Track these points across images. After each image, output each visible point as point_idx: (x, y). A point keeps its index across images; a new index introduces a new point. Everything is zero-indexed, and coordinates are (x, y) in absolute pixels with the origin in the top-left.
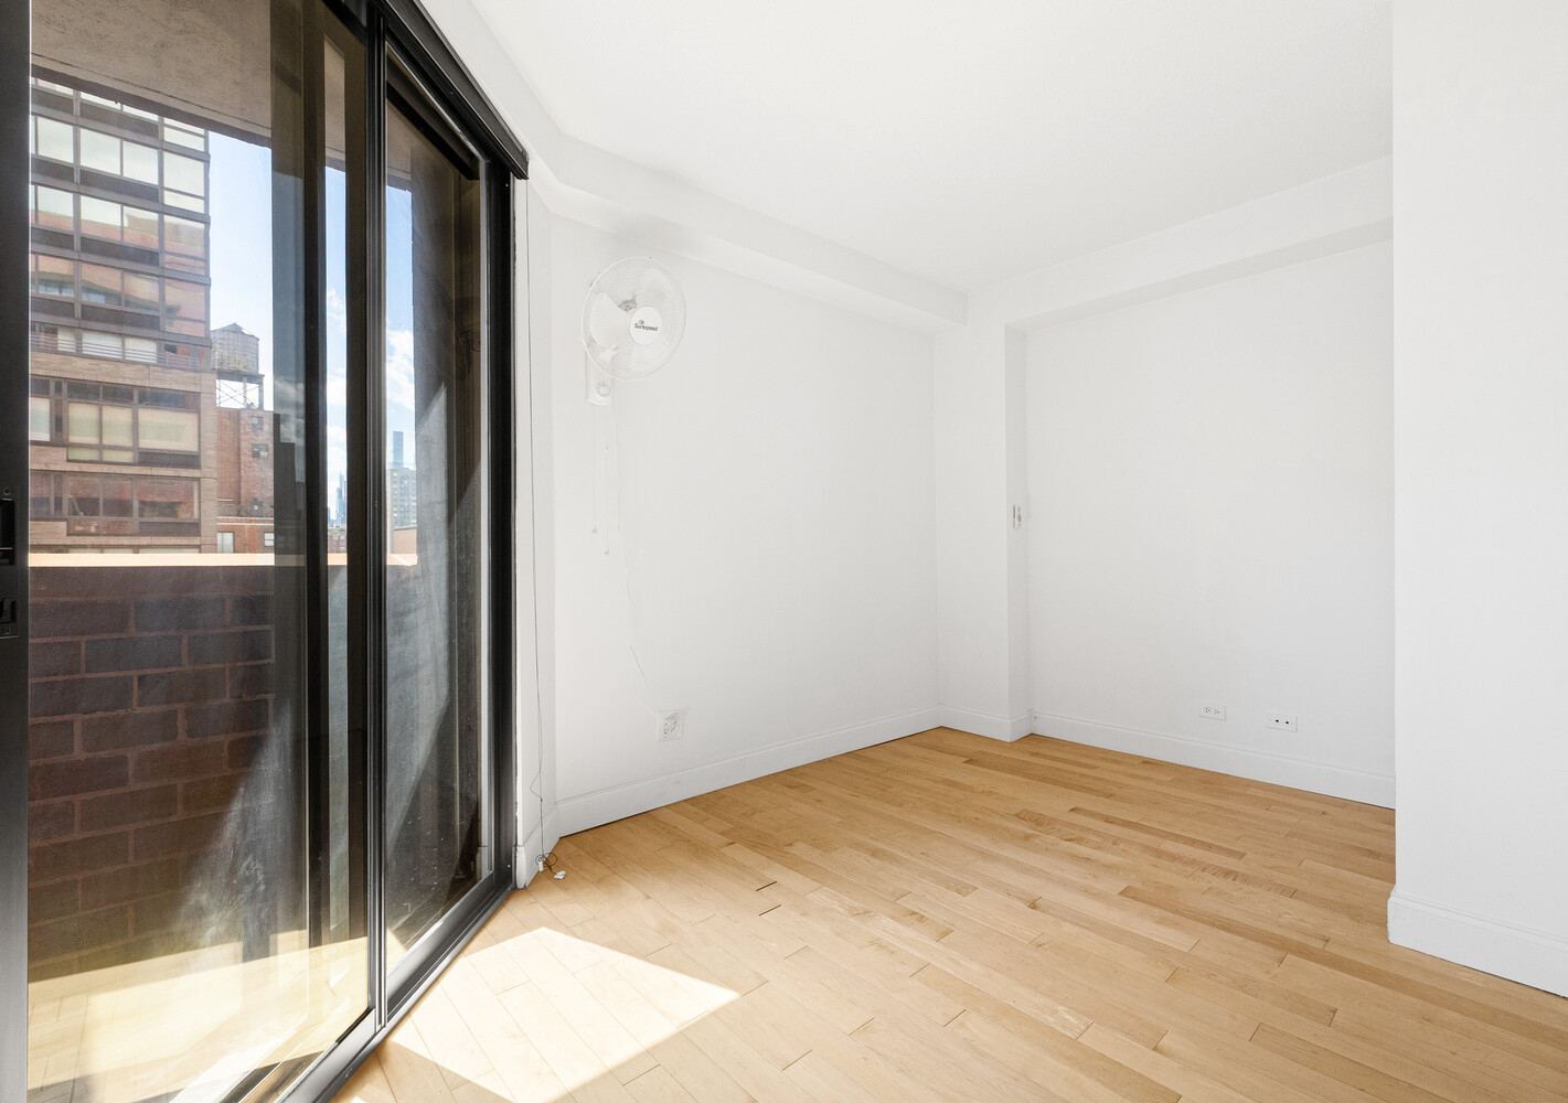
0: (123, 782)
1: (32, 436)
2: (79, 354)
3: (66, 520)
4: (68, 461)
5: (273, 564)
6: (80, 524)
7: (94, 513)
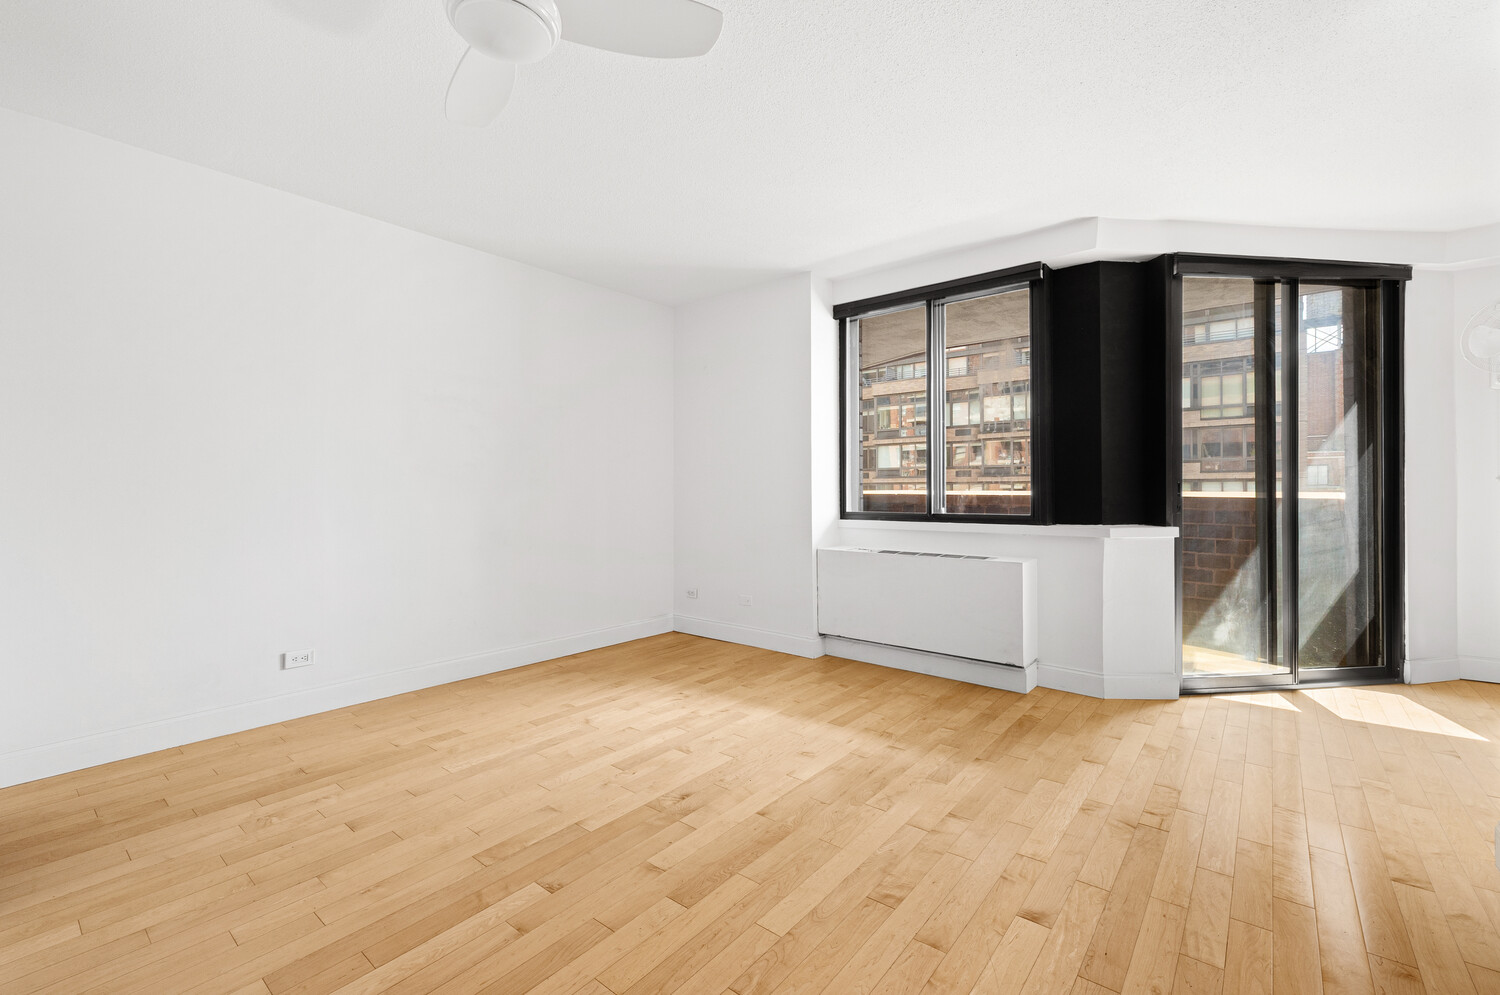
0: (1211, 581)
1: (1184, 406)
2: (1208, 341)
3: (1200, 461)
4: (1201, 419)
5: (1254, 496)
6: (1208, 464)
7: (1218, 454)
